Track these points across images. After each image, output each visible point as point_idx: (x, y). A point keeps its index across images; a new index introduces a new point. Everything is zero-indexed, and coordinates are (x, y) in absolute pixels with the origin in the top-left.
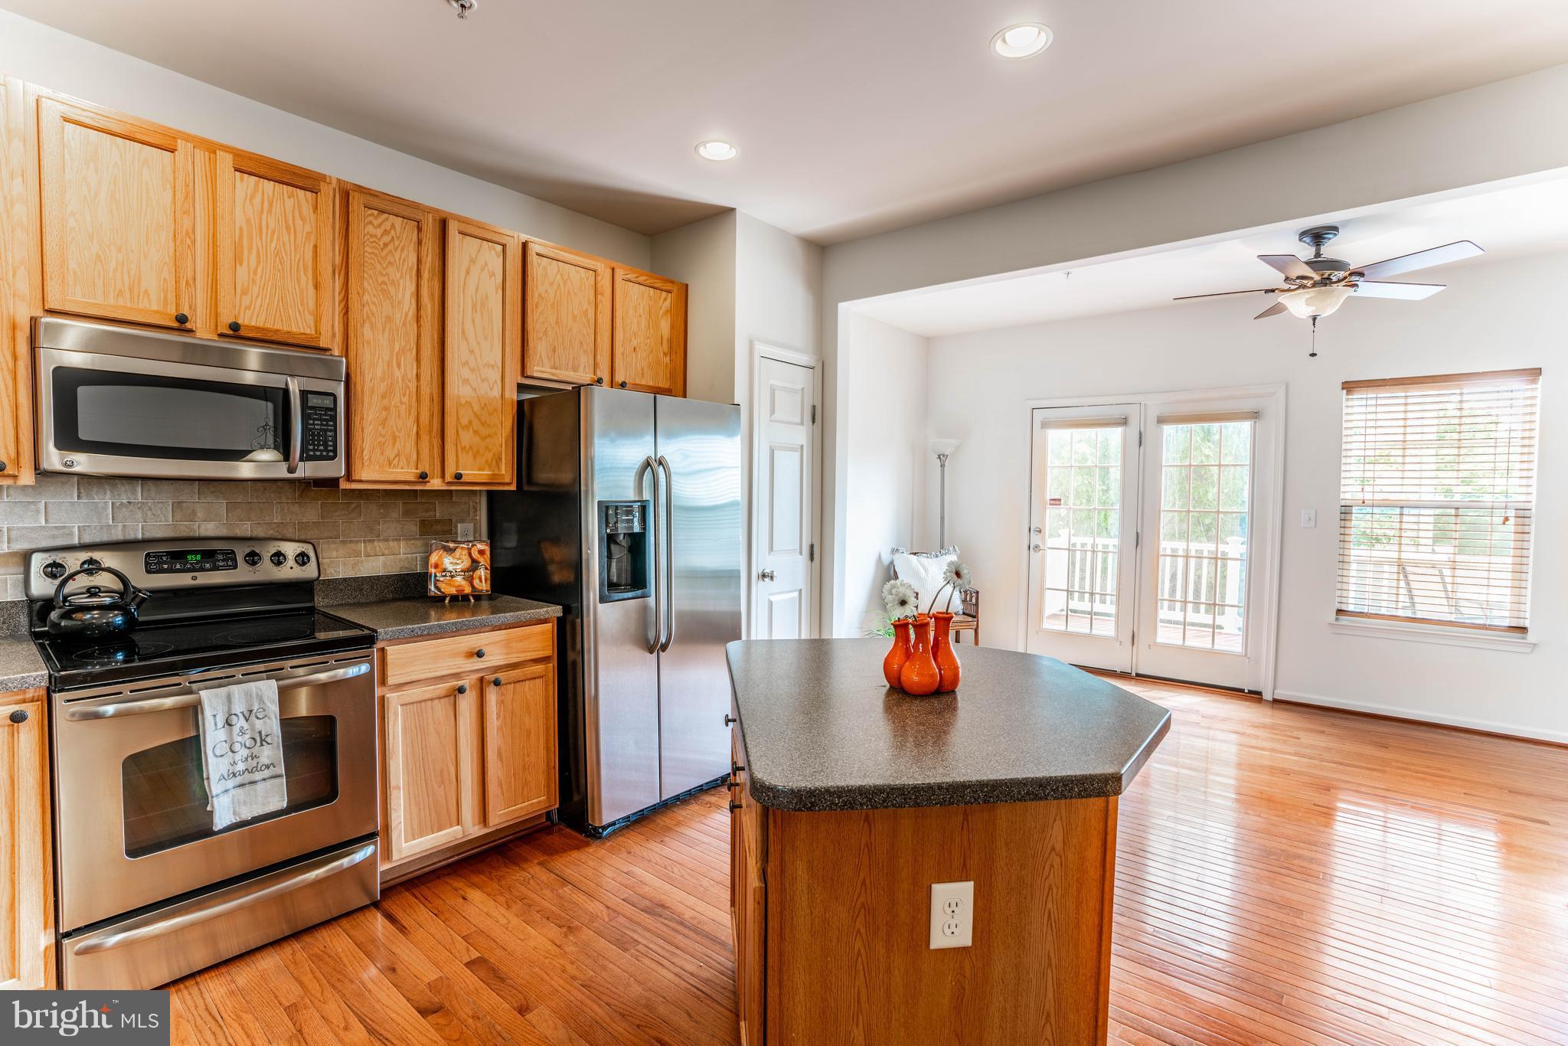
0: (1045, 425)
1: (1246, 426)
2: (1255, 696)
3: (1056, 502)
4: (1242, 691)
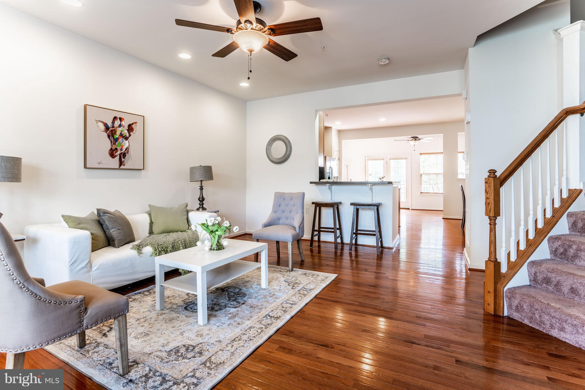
0: (368, 160)
1: (405, 160)
2: (408, 209)
3: (371, 175)
4: (406, 208)
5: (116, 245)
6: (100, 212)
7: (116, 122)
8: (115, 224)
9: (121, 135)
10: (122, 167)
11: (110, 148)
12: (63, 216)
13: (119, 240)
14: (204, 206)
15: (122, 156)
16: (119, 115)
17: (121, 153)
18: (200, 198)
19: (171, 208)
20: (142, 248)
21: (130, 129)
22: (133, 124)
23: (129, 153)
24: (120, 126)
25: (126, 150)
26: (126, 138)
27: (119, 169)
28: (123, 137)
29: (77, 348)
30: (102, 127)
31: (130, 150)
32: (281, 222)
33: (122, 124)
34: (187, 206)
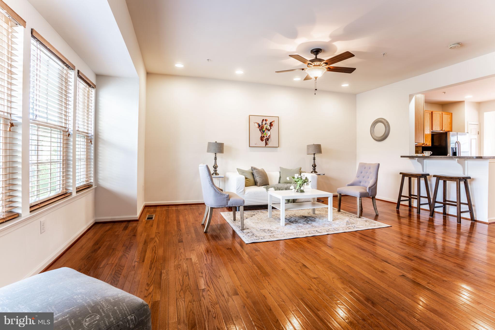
5: (258, 185)
6: (253, 169)
7: (263, 122)
8: (258, 175)
9: (266, 129)
10: (267, 146)
11: (261, 136)
12: (237, 169)
13: (260, 183)
14: (316, 170)
15: (267, 140)
16: (265, 118)
17: (266, 139)
18: (313, 165)
19: (291, 170)
20: (269, 188)
21: (271, 125)
22: (272, 122)
23: (271, 138)
24: (266, 124)
25: (269, 136)
26: (269, 130)
27: (265, 147)
28: (267, 130)
29: (233, 220)
30: (257, 126)
31: (271, 137)
32: (361, 184)
33: (266, 123)
34: (301, 169)
